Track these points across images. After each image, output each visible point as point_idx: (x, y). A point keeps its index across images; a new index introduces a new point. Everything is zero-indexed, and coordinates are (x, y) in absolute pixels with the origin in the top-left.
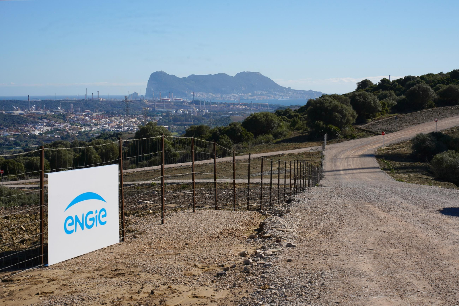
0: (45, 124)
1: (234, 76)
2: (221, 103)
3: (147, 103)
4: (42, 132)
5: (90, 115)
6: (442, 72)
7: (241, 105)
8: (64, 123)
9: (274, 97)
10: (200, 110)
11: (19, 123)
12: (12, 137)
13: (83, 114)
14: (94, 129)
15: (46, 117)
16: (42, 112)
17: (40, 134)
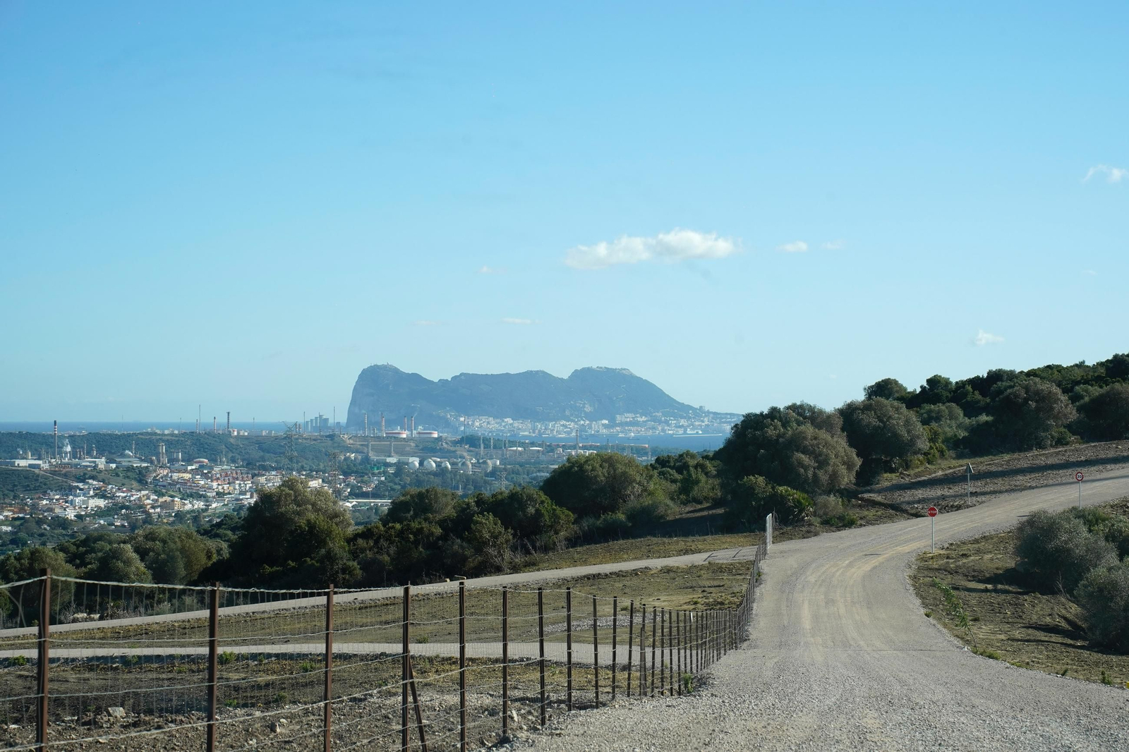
0: (91, 493)
1: (566, 377)
2: (533, 444)
3: (348, 442)
4: (83, 513)
5: (205, 471)
6: (1084, 362)
7: (580, 448)
8: (140, 491)
9: (663, 430)
10: (481, 461)
11: (27, 489)
12: (7, 525)
13: (189, 468)
14: (214, 505)
15: (95, 474)
16: (87, 461)
17: (79, 517)
